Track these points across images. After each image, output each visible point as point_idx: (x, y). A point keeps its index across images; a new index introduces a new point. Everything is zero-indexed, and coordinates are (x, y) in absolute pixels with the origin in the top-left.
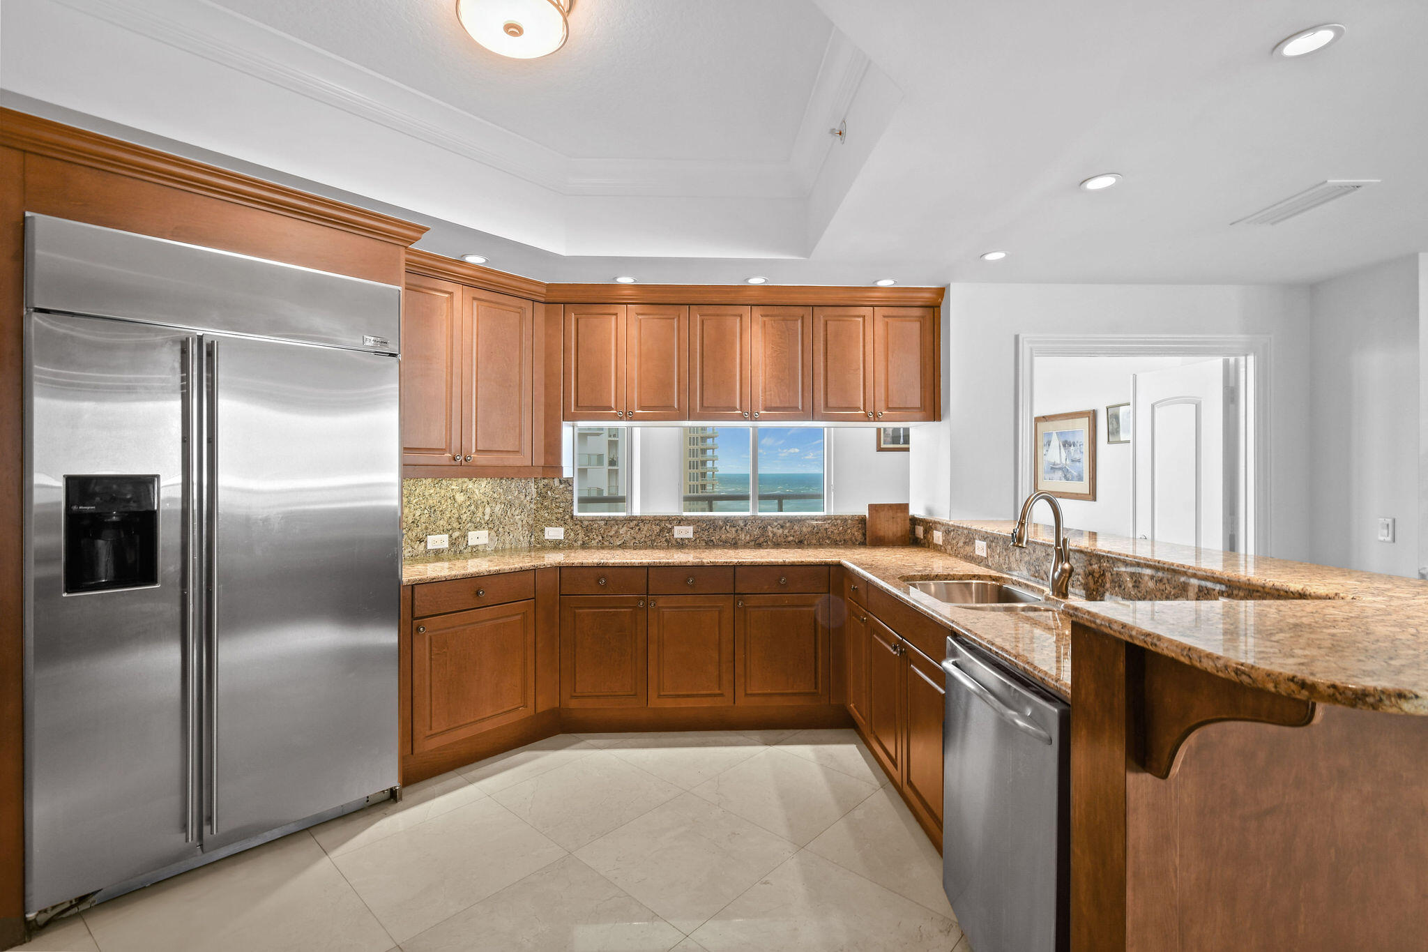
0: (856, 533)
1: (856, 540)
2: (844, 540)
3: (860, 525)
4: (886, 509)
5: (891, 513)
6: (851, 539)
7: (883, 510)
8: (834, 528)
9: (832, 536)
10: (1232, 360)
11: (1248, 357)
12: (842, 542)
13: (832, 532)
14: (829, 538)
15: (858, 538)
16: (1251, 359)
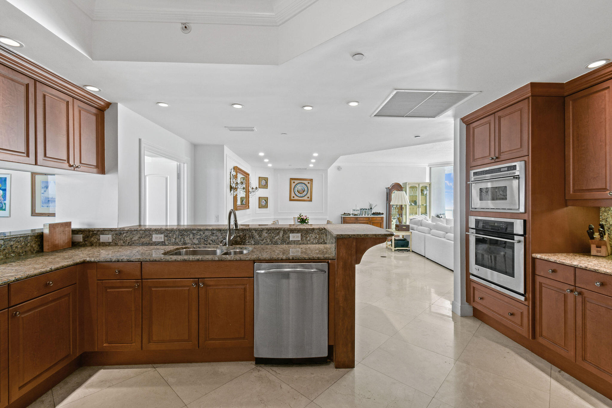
0: (34, 245)
1: (34, 250)
2: (25, 252)
3: (36, 239)
4: (59, 226)
5: (62, 229)
6: (30, 250)
7: (58, 227)
8: (17, 244)
9: (16, 250)
10: (182, 165)
11: (185, 164)
12: (24, 253)
13: (16, 247)
14: (14, 252)
15: (35, 249)
16: (186, 165)
